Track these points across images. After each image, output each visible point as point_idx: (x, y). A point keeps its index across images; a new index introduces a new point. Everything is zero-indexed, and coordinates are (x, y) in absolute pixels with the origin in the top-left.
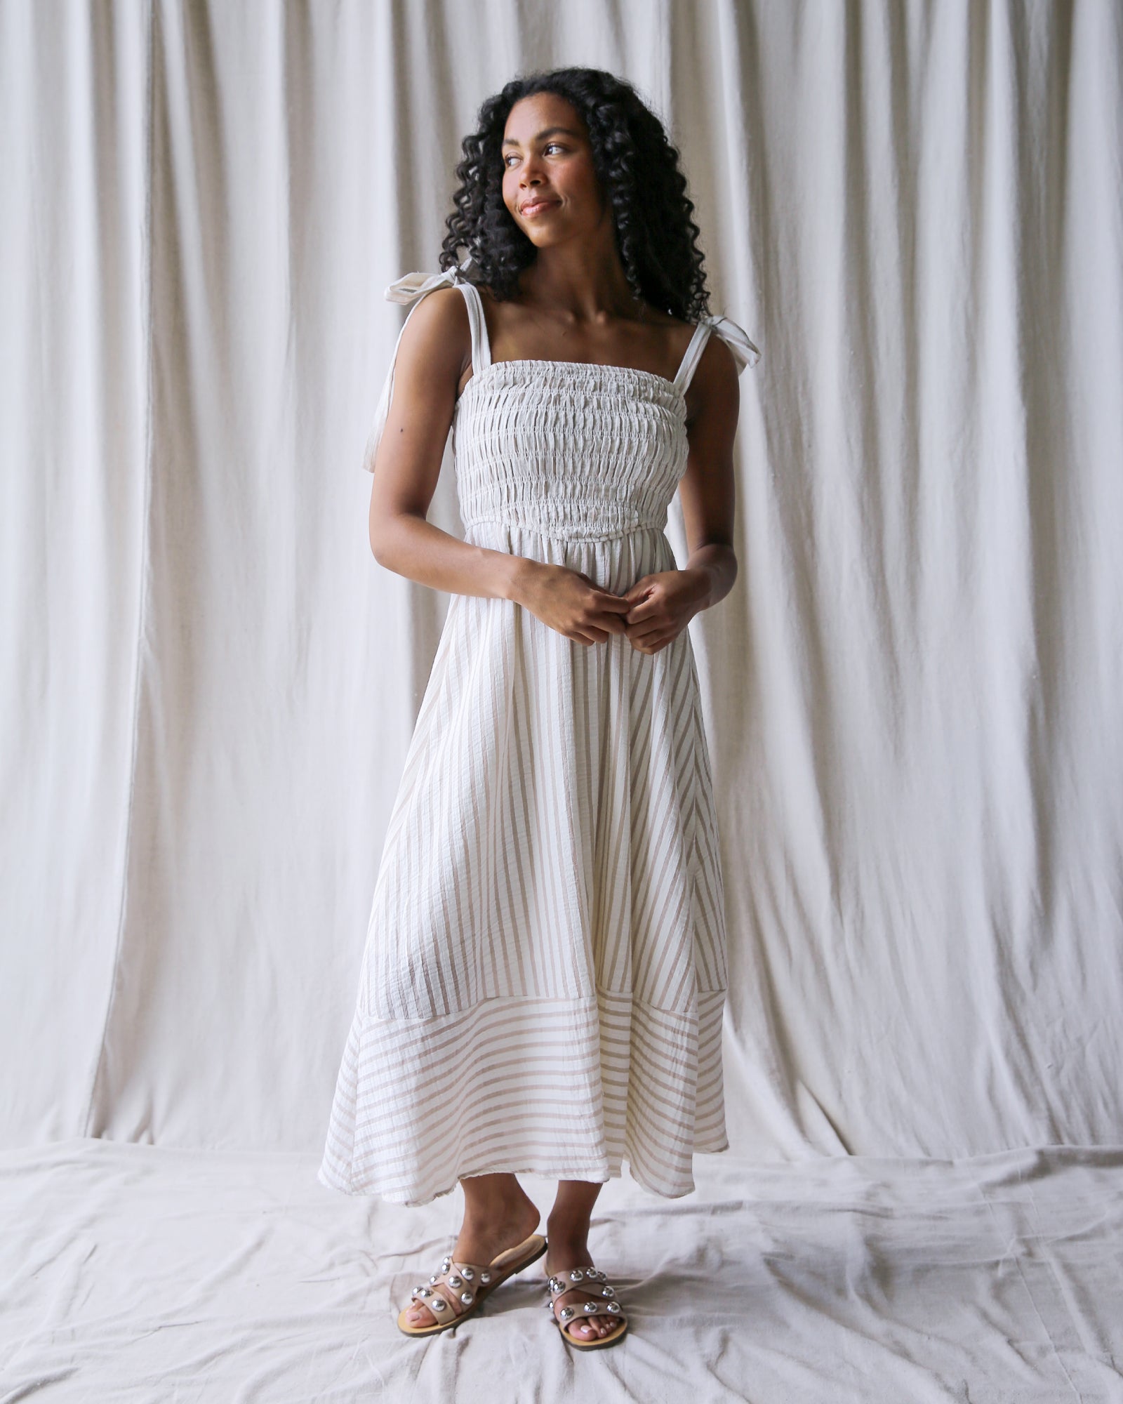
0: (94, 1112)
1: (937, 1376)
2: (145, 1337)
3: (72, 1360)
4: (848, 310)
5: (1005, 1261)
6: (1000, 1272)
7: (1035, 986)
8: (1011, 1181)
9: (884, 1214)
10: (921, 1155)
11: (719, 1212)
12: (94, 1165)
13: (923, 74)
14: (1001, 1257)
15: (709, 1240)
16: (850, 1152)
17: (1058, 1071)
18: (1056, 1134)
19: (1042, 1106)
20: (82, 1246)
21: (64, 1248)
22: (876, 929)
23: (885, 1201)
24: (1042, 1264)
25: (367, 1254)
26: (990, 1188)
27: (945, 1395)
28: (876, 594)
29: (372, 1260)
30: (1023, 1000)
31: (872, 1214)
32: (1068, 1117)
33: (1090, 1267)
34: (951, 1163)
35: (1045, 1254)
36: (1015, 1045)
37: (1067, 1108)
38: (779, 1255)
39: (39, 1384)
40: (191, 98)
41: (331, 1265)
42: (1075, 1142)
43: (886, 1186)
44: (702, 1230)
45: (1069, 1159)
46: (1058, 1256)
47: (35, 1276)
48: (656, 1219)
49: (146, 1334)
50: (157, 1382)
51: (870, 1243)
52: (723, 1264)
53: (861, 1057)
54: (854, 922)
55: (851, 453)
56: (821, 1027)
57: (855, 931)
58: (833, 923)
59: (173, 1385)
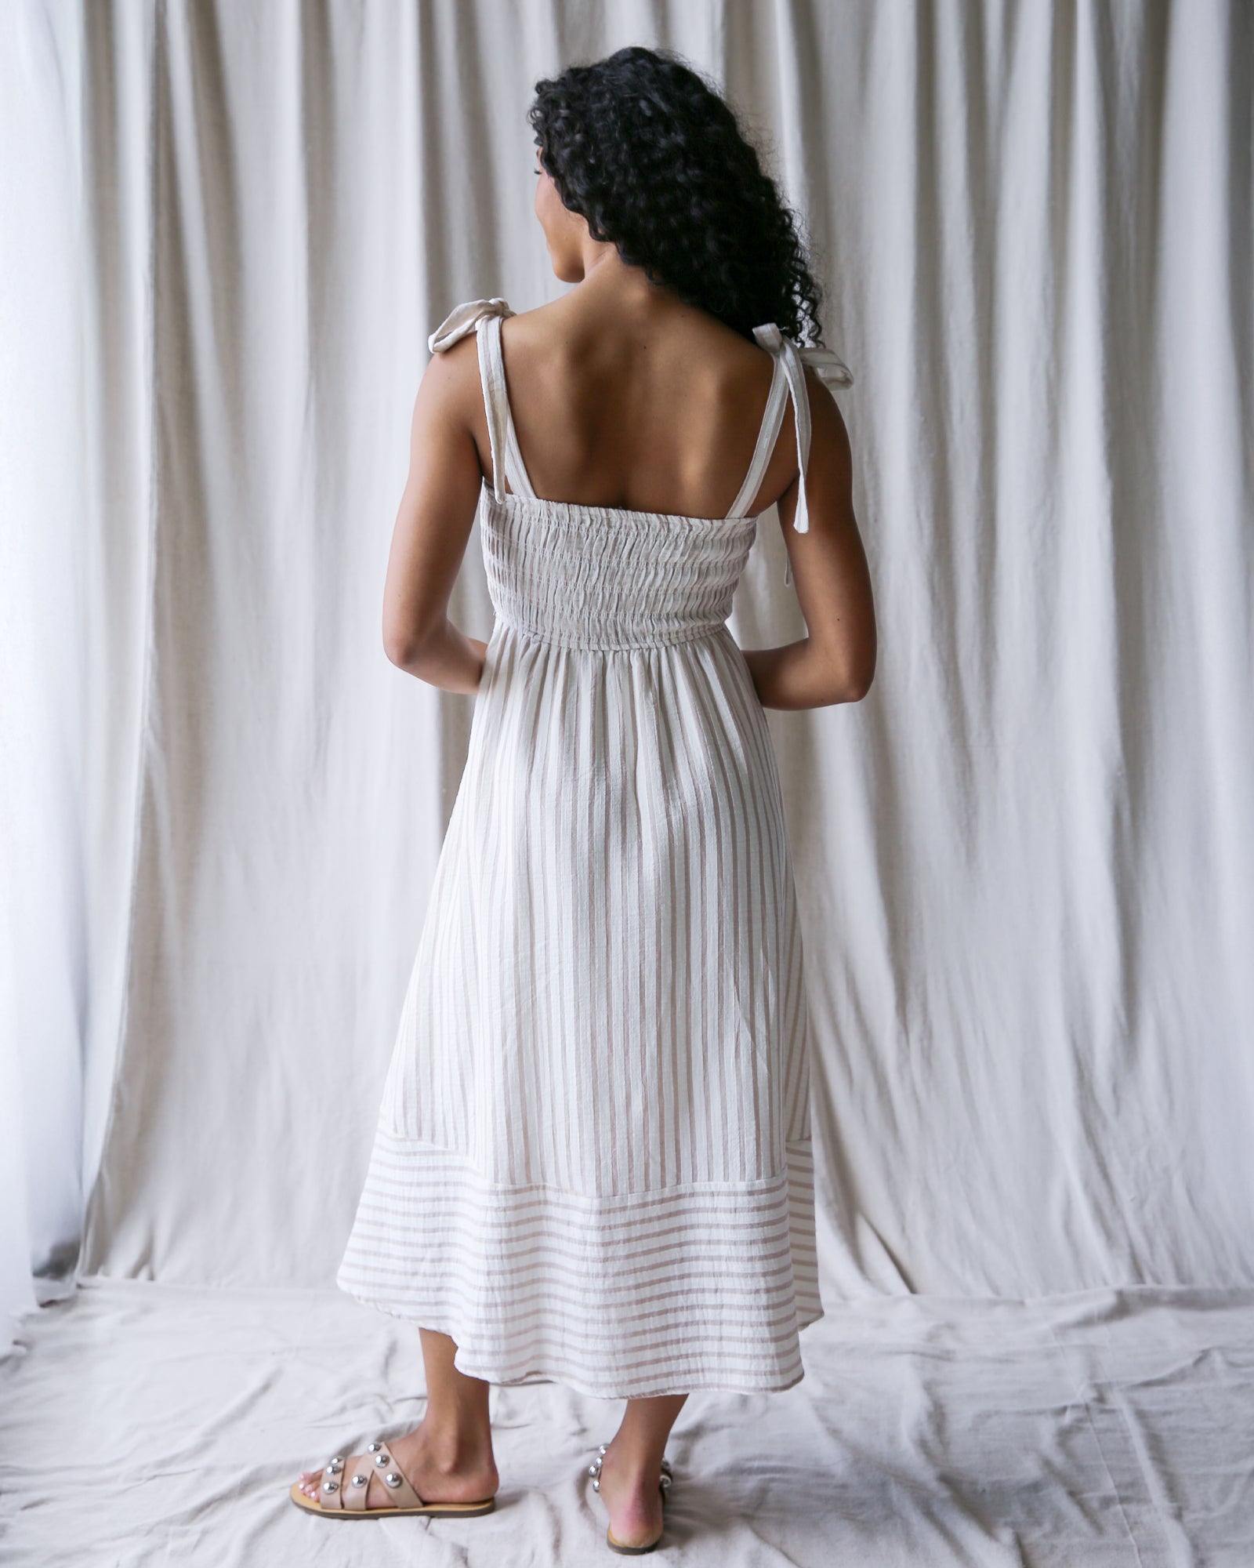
2: (138, 1486)
4: (919, 371)
5: (1074, 1407)
6: (1068, 1419)
7: (1118, 1111)
8: (1087, 1322)
9: (946, 1356)
10: (988, 1294)
13: (1003, 113)
14: (1069, 1403)
16: (912, 1289)
17: (1141, 1203)
18: (1138, 1273)
19: (1123, 1241)
22: (945, 1047)
23: (948, 1342)
24: (1112, 1412)
25: (383, 1397)
26: (1063, 1329)
28: (948, 682)
29: (388, 1404)
30: (1105, 1126)
31: (933, 1357)
32: (1152, 1254)
33: (1166, 1414)
34: (1022, 1303)
35: (1117, 1400)
36: (1096, 1176)
37: (1151, 1244)
38: (828, 1401)
40: (199, 135)
41: (343, 1410)
42: (1158, 1281)
43: (951, 1327)
45: (1150, 1300)
46: (1132, 1402)
49: (139, 1483)
50: (149, 1532)
51: (928, 1387)
52: (767, 1410)
53: (926, 1188)
54: (921, 1040)
55: (921, 528)
56: (884, 1155)
57: (922, 1050)
58: (898, 1041)
59: (167, 1535)
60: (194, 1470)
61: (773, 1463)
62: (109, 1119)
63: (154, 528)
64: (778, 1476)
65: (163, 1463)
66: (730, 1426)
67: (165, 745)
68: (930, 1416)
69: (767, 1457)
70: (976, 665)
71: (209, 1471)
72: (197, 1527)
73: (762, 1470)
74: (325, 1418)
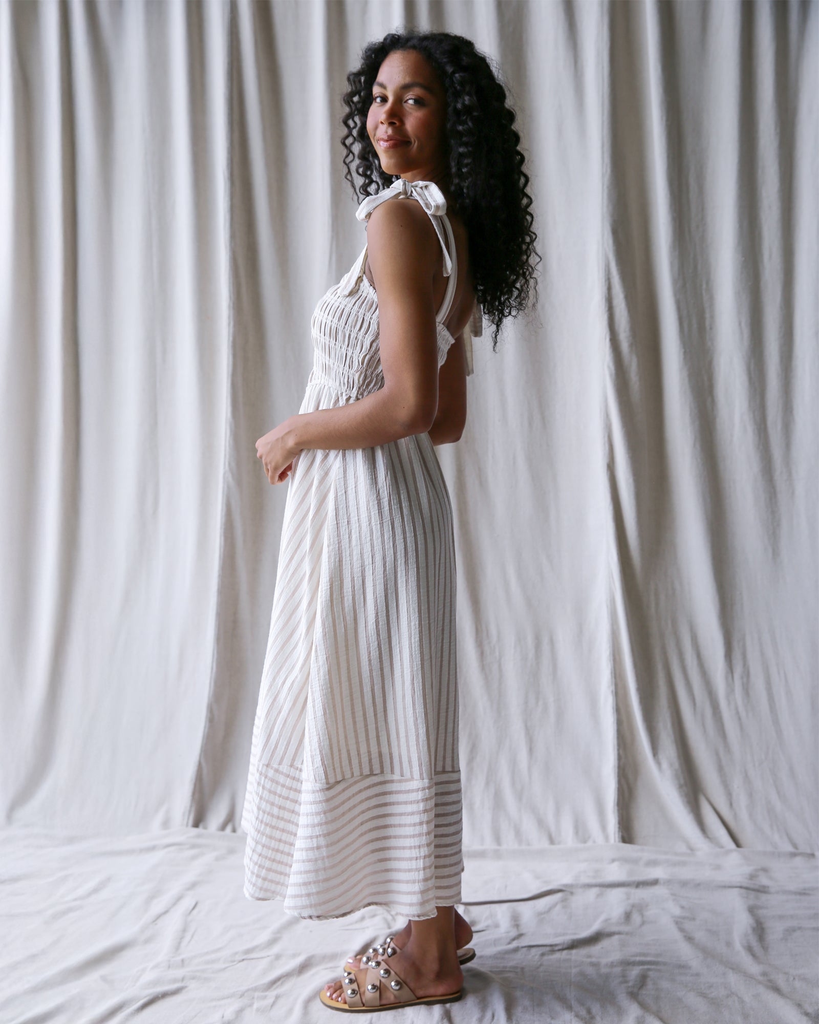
0: (193, 809)
1: (799, 1006)
2: (233, 965)
3: (183, 979)
4: (741, 227)
9: (762, 890)
10: (790, 849)
11: (641, 886)
12: (194, 846)
13: (799, 50)
15: (633, 906)
16: (738, 844)
20: (187, 903)
21: (175, 904)
22: (758, 682)
23: (764, 880)
27: (805, 1018)
28: (760, 436)
29: (392, 915)
31: (754, 890)
34: (812, 855)
38: (684, 918)
39: (160, 996)
40: (259, 76)
43: (765, 870)
44: (628, 899)
47: (155, 923)
48: (595, 891)
49: (234, 964)
50: (242, 996)
51: (752, 910)
52: (643, 923)
53: (747, 778)
54: (742, 678)
55: (741, 333)
56: (717, 754)
57: (743, 684)
58: (727, 678)
59: (253, 998)
60: (268, 956)
61: (649, 959)
62: (205, 727)
63: (231, 339)
64: (653, 967)
65: (248, 951)
66: (619, 933)
67: (239, 482)
68: (754, 929)
69: (644, 955)
70: (779, 426)
71: (278, 957)
72: (272, 994)
73: (642, 963)
74: (351, 924)
